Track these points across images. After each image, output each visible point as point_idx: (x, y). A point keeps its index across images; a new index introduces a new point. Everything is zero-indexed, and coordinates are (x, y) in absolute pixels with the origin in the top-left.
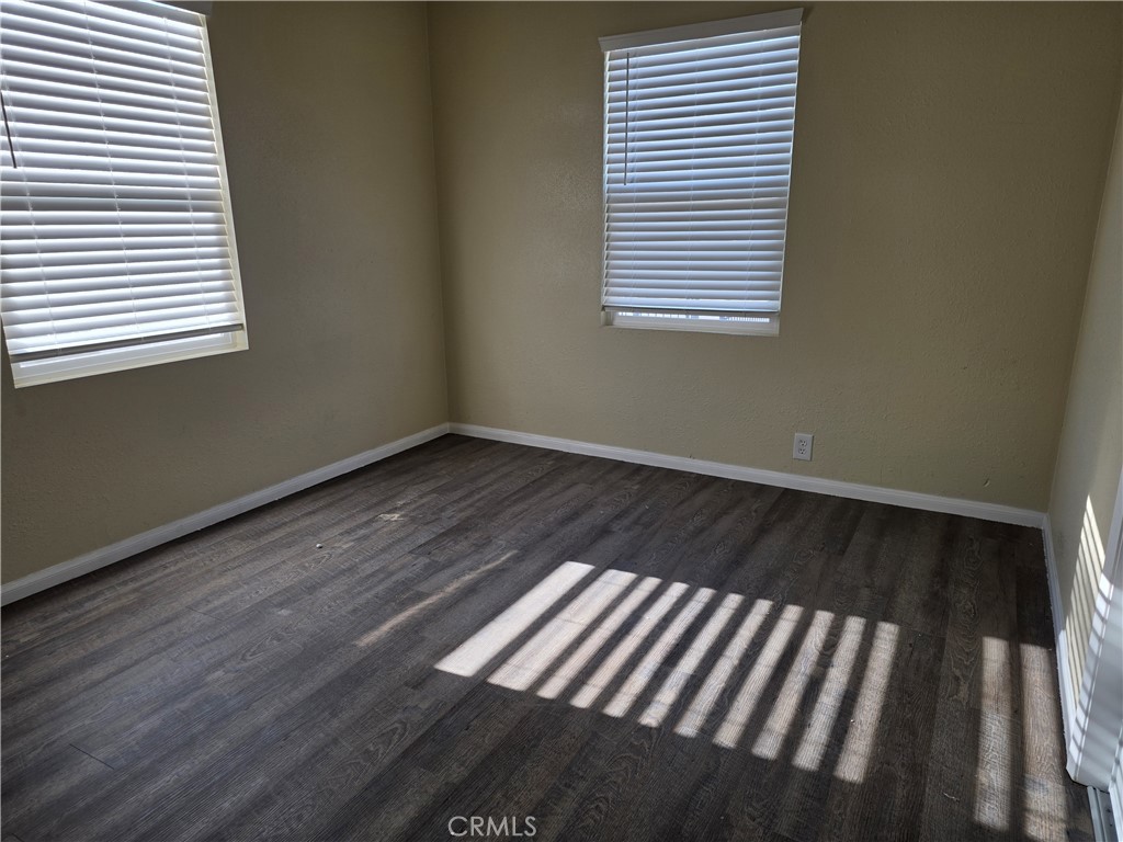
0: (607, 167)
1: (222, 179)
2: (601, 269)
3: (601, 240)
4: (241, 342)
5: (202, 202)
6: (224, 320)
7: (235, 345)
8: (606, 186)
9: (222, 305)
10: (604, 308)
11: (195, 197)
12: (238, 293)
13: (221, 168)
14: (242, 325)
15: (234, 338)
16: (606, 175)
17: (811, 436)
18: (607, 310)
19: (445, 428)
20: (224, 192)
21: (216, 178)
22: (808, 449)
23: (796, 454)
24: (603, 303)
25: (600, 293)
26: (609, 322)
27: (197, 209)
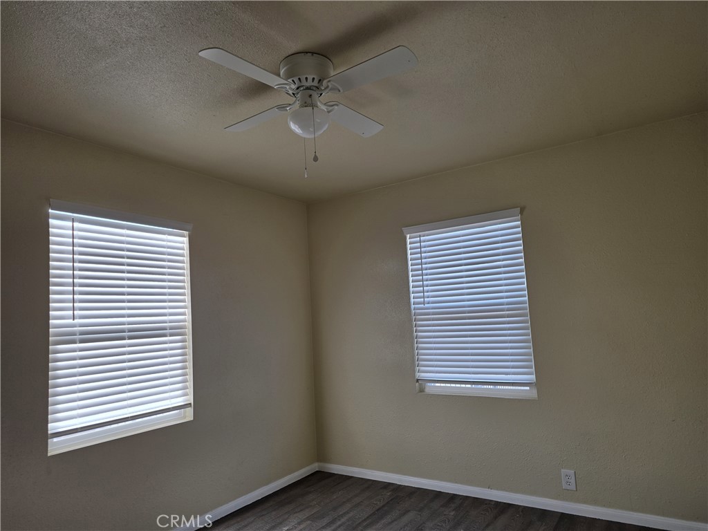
0: (412, 295)
1: (188, 317)
2: (414, 356)
3: (412, 337)
4: (189, 415)
5: (176, 331)
6: (180, 401)
7: (185, 417)
8: (413, 306)
9: (180, 392)
10: (418, 380)
11: (171, 328)
12: (190, 384)
13: (188, 311)
14: (190, 404)
15: (185, 413)
16: (412, 300)
17: (573, 472)
18: (420, 382)
19: (315, 467)
20: (189, 324)
21: (185, 316)
22: (573, 481)
23: (565, 486)
24: (417, 377)
25: (414, 371)
26: (422, 390)
27: (171, 335)
